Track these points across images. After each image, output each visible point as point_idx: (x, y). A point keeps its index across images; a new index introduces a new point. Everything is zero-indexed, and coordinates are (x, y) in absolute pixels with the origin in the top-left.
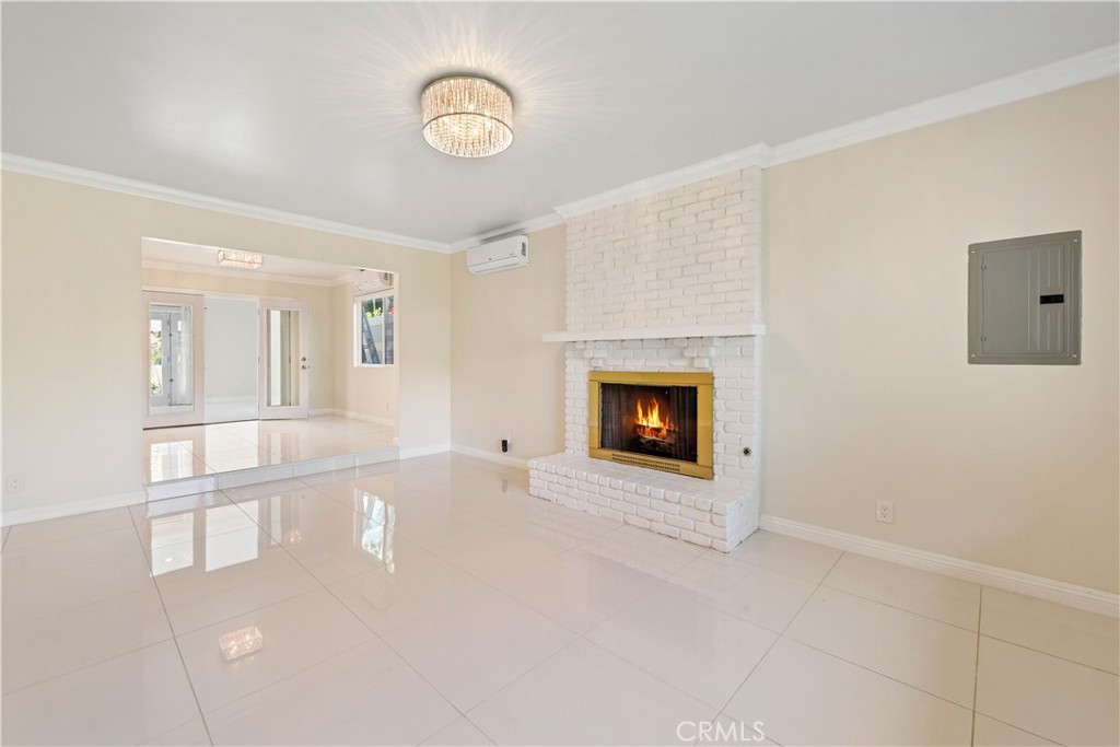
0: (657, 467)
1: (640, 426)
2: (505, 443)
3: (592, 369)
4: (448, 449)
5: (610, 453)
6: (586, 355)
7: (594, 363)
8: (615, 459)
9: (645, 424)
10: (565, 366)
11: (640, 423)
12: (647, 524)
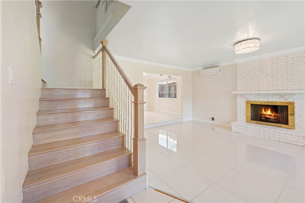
0: (274, 126)
1: (264, 114)
2: (213, 118)
3: (247, 100)
4: (192, 119)
5: (255, 122)
6: (246, 97)
7: (248, 99)
8: (256, 123)
9: (265, 113)
10: (237, 99)
11: (264, 113)
12: (278, 140)
